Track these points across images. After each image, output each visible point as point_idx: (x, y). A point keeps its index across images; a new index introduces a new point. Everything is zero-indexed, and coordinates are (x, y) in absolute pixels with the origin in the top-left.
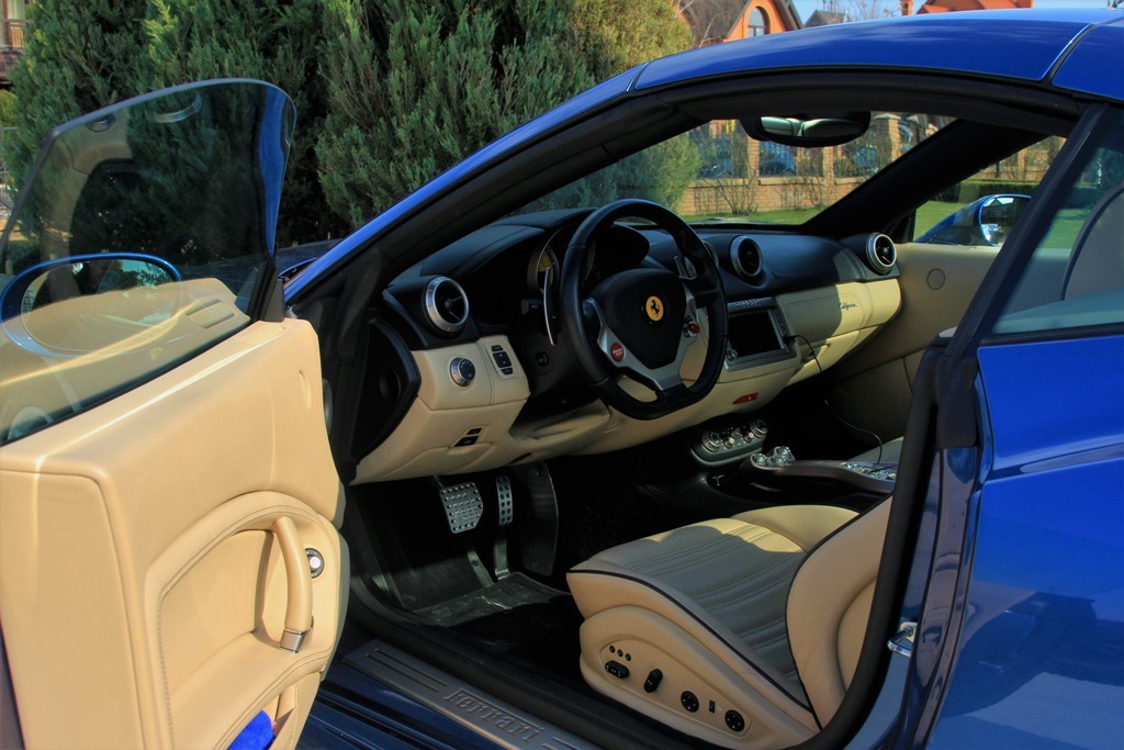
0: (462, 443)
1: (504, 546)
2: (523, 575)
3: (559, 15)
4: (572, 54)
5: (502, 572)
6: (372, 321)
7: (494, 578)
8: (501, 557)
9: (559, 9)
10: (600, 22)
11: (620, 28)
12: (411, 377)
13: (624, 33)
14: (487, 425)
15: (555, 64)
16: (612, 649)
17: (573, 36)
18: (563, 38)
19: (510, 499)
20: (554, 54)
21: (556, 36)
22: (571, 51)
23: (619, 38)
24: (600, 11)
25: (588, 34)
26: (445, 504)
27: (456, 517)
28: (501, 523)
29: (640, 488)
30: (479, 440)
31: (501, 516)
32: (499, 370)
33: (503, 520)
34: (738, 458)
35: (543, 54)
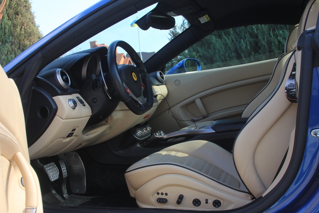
0: (68, 136)
1: (65, 186)
2: (74, 195)
3: (10, 37)
4: (16, 49)
5: (66, 195)
6: (33, 88)
7: (64, 198)
8: (65, 191)
9: (10, 35)
10: (24, 39)
11: (30, 41)
12: (54, 107)
13: (31, 43)
14: (78, 127)
15: (11, 52)
16: (158, 194)
17: (15, 44)
18: (12, 45)
19: (65, 168)
20: (10, 49)
21: (10, 44)
22: (16, 48)
23: (30, 44)
24: (23, 36)
25: (20, 44)
26: (47, 171)
27: (51, 175)
28: (64, 177)
29: (116, 153)
30: (74, 135)
31: (64, 175)
32: (81, 105)
33: (64, 176)
34: (146, 137)
35: (6, 49)
